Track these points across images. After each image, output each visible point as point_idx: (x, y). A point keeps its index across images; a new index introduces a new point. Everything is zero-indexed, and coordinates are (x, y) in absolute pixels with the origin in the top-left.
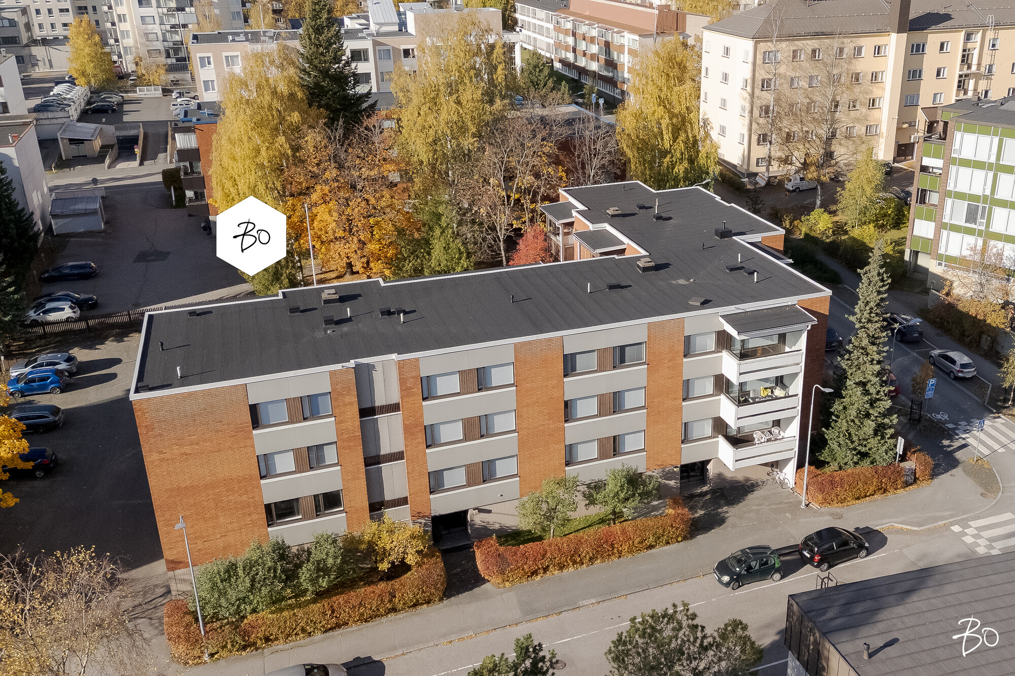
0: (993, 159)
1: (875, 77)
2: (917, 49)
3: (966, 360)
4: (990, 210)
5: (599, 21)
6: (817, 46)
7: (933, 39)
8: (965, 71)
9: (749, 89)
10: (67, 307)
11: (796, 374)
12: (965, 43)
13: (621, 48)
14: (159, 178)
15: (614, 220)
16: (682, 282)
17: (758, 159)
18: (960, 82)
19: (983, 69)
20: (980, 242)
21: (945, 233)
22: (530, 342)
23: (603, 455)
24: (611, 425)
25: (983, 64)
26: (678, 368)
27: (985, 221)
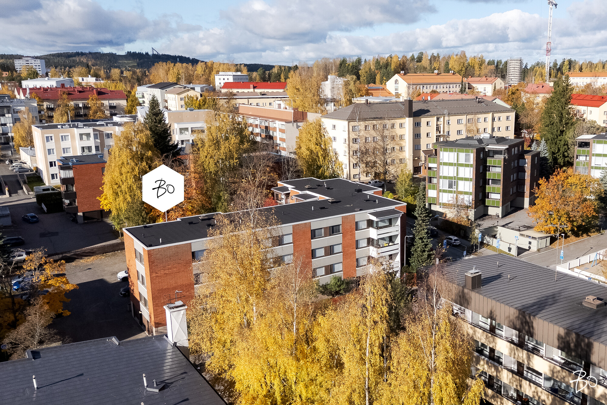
0: (456, 162)
1: (401, 137)
2: (417, 125)
3: (456, 238)
4: (457, 181)
5: (260, 117)
6: (375, 124)
7: (424, 120)
8: (438, 134)
9: (347, 142)
10: (24, 254)
11: (397, 235)
12: (437, 122)
13: (275, 129)
14: (35, 200)
15: (309, 189)
16: (348, 206)
17: (354, 175)
18: (437, 139)
19: (445, 133)
20: (455, 195)
21: (441, 194)
22: (298, 225)
23: (327, 273)
24: (329, 260)
25: (445, 131)
26: (353, 235)
27: (456, 187)
